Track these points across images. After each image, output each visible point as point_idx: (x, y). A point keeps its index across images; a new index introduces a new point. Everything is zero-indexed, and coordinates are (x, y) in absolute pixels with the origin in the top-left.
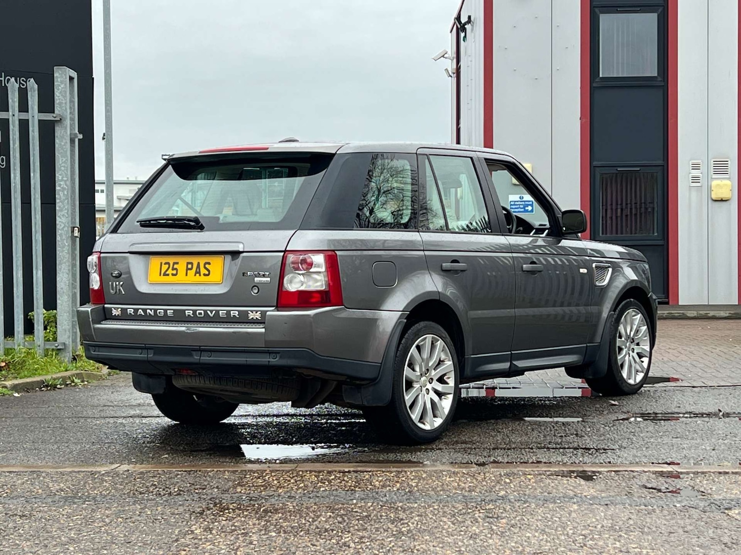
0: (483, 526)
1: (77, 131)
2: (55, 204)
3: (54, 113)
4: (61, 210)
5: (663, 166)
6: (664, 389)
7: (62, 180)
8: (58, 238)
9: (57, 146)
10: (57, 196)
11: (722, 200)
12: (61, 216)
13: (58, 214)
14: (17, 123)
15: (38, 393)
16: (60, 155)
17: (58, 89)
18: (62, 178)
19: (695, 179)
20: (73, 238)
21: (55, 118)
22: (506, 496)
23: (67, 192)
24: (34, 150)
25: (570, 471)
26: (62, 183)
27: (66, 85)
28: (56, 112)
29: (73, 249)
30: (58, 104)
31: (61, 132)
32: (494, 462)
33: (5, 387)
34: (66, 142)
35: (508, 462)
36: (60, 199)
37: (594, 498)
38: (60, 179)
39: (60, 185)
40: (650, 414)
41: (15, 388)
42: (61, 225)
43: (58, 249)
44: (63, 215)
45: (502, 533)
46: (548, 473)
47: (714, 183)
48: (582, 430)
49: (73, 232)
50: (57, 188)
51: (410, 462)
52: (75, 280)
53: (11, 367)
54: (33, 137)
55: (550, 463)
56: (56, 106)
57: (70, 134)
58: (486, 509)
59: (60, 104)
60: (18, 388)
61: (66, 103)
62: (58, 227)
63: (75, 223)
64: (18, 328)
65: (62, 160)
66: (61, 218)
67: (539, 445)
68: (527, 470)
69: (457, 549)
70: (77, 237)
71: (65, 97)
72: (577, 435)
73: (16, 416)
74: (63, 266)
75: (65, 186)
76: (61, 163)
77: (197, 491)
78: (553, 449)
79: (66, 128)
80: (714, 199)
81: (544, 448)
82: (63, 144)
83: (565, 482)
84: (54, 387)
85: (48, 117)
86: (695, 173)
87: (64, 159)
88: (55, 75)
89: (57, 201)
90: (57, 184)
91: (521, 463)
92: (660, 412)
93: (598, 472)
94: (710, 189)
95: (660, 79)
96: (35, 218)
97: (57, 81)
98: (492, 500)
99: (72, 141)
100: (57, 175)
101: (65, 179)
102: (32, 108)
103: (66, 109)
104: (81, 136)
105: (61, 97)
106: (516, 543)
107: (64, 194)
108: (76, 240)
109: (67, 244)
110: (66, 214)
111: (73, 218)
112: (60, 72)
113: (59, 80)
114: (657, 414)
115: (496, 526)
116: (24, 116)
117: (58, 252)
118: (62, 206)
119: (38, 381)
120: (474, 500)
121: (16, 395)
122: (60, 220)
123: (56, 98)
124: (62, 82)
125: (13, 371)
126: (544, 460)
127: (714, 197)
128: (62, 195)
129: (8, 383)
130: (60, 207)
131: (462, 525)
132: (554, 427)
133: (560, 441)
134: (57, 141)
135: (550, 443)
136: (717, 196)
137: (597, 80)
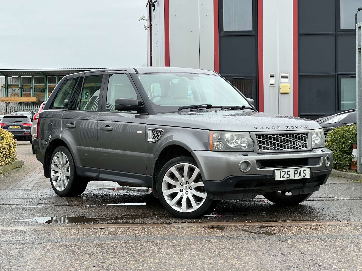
5: (256, 76)
11: (285, 94)
19: (272, 83)
47: (282, 85)
80: (281, 93)
86: (272, 80)
94: (279, 88)
95: (254, 32)
127: (281, 92)
136: (283, 92)
137: (222, 32)
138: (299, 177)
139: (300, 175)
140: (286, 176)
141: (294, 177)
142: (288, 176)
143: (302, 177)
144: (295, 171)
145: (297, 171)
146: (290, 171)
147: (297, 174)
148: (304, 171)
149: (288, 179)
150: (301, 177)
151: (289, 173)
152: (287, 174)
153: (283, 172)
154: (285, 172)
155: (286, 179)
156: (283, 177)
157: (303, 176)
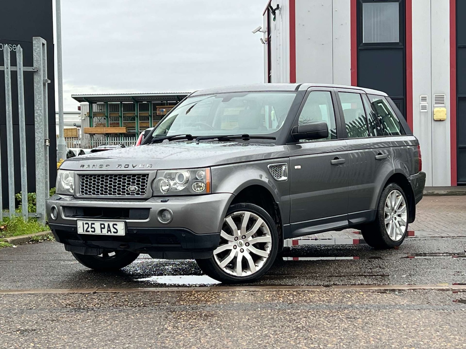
0: (348, 323)
1: (46, 78)
2: (34, 125)
3: (33, 66)
4: (38, 129)
5: (403, 99)
6: (424, 238)
7: (39, 110)
8: (36, 147)
9: (35, 87)
10: (35, 120)
11: (440, 121)
12: (38, 133)
13: (36, 131)
14: (10, 73)
15: (28, 245)
16: (37, 94)
17: (36, 52)
18: (39, 108)
19: (424, 108)
20: (46, 146)
21: (34, 69)
22: (353, 305)
23: (42, 117)
24: (21, 90)
25: (385, 289)
26: (38, 111)
27: (40, 48)
28: (34, 65)
29: (46, 154)
30: (36, 61)
31: (37, 79)
32: (334, 284)
33: (7, 242)
34: (41, 85)
35: (343, 285)
36: (37, 122)
37: (408, 306)
38: (37, 108)
39: (37, 113)
40: (422, 254)
41: (13, 242)
42: (38, 138)
43: (36, 153)
44: (39, 132)
45: (362, 327)
46: (371, 291)
47: (436, 109)
48: (382, 265)
49: (45, 142)
50: (36, 114)
51: (281, 285)
52: (46, 174)
53: (8, 229)
54: (20, 82)
55: (370, 285)
56: (34, 62)
57: (43, 80)
58: (344, 313)
59: (37, 61)
60: (15, 242)
61: (40, 60)
62: (36, 139)
63: (46, 137)
64: (12, 204)
65: (39, 96)
66: (38, 134)
67: (358, 274)
68: (357, 289)
69: (339, 338)
70: (48, 146)
71: (40, 56)
72: (380, 267)
73: (18, 260)
74: (40, 164)
75: (40, 113)
76: (37, 98)
77: (156, 304)
78: (368, 276)
79: (40, 76)
80: (435, 120)
81: (362, 275)
82: (39, 86)
83: (385, 296)
84: (37, 241)
85: (29, 69)
86: (424, 103)
87: (40, 96)
88: (34, 42)
89: (36, 123)
90: (35, 112)
91: (351, 285)
92: (428, 253)
93: (403, 290)
94: (433, 114)
95: (401, 44)
96: (22, 134)
97: (35, 46)
98: (345, 308)
99: (44, 85)
100: (35, 106)
101: (40, 109)
102: (20, 64)
103: (41, 64)
104: (49, 82)
105: (37, 57)
106: (374, 333)
107: (40, 118)
108: (47, 148)
109: (42, 150)
110: (41, 131)
111: (45, 134)
112: (37, 40)
113: (36, 45)
114: (426, 254)
115: (357, 323)
116: (14, 69)
117: (36, 156)
118: (39, 126)
119: (27, 238)
120: (334, 308)
121: (14, 246)
122: (38, 135)
123: (34, 57)
124: (38, 47)
125: (9, 232)
126: (365, 283)
127: (435, 118)
128: (38, 119)
129: (9, 239)
130: (37, 126)
131: (334, 323)
132: (364, 263)
133: (371, 271)
134: (35, 84)
135: (365, 272)
136: (437, 118)
137: (361, 45)
138: (108, 233)
139: (109, 230)
140: (90, 229)
141: (101, 232)
142: (93, 230)
143: (113, 234)
144: (101, 224)
145: (104, 225)
146: (94, 224)
147: (104, 228)
148: (115, 226)
149: (93, 234)
150: (111, 233)
151: (93, 226)
152: (92, 228)
153: (86, 224)
154: (88, 224)
155: (91, 233)
156: (87, 231)
157: (114, 232)
